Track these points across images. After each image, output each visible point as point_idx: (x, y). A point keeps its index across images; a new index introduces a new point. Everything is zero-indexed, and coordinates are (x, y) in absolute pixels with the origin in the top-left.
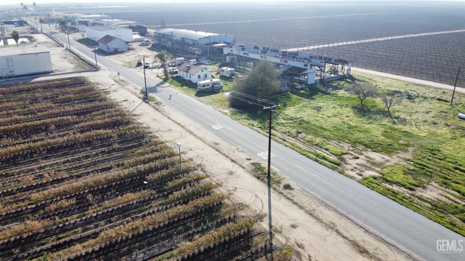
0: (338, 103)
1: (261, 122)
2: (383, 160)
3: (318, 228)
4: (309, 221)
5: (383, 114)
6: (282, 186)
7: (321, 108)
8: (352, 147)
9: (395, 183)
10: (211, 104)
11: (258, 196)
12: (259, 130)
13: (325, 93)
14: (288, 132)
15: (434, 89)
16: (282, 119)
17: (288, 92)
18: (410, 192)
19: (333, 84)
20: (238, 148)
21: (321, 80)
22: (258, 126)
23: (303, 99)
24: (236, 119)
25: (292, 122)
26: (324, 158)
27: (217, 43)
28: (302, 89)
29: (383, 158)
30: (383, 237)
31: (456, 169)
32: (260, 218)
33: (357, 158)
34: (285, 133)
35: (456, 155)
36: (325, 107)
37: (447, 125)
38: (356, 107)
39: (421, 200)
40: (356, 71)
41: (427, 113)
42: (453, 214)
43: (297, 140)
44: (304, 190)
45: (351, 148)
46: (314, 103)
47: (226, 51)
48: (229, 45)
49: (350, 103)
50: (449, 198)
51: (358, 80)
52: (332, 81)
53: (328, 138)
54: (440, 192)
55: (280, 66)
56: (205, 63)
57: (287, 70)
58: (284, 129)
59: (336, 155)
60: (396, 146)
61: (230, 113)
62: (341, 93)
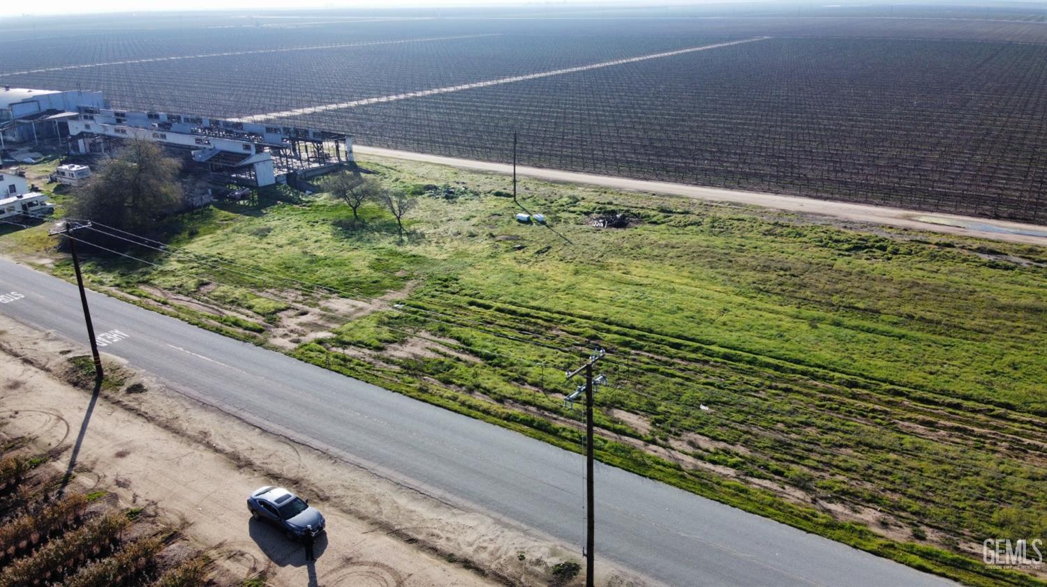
0: (309, 218)
1: (122, 275)
2: (353, 309)
4: (158, 439)
5: (387, 230)
6: (123, 389)
7: (269, 230)
8: (303, 295)
9: (354, 345)
10: (11, 250)
11: (64, 417)
12: (114, 290)
13: (290, 201)
14: (181, 286)
15: (499, 178)
16: (175, 263)
17: (211, 207)
18: (375, 353)
19: (315, 183)
20: (47, 335)
21: (288, 175)
22: (112, 284)
23: (240, 217)
24: (65, 275)
25: (196, 265)
26: (236, 324)
27: (57, 112)
28: (243, 197)
29: (353, 306)
30: (290, 433)
31: (471, 304)
32: (55, 454)
33: (304, 313)
34: (172, 288)
35: (481, 283)
36: (277, 230)
37: (492, 236)
38: (340, 222)
39: (387, 363)
40: (364, 153)
41: (468, 219)
42: (433, 374)
43: (194, 298)
44: (167, 387)
45: (301, 298)
46: (259, 223)
47: (75, 128)
49: (332, 216)
50: (437, 352)
51: (368, 172)
52: (312, 178)
53: (260, 287)
54: (428, 344)
55: (193, 152)
56: (25, 160)
57: (209, 160)
58: (172, 281)
59: (263, 316)
60: (387, 282)
61: (53, 263)
62: (322, 198)
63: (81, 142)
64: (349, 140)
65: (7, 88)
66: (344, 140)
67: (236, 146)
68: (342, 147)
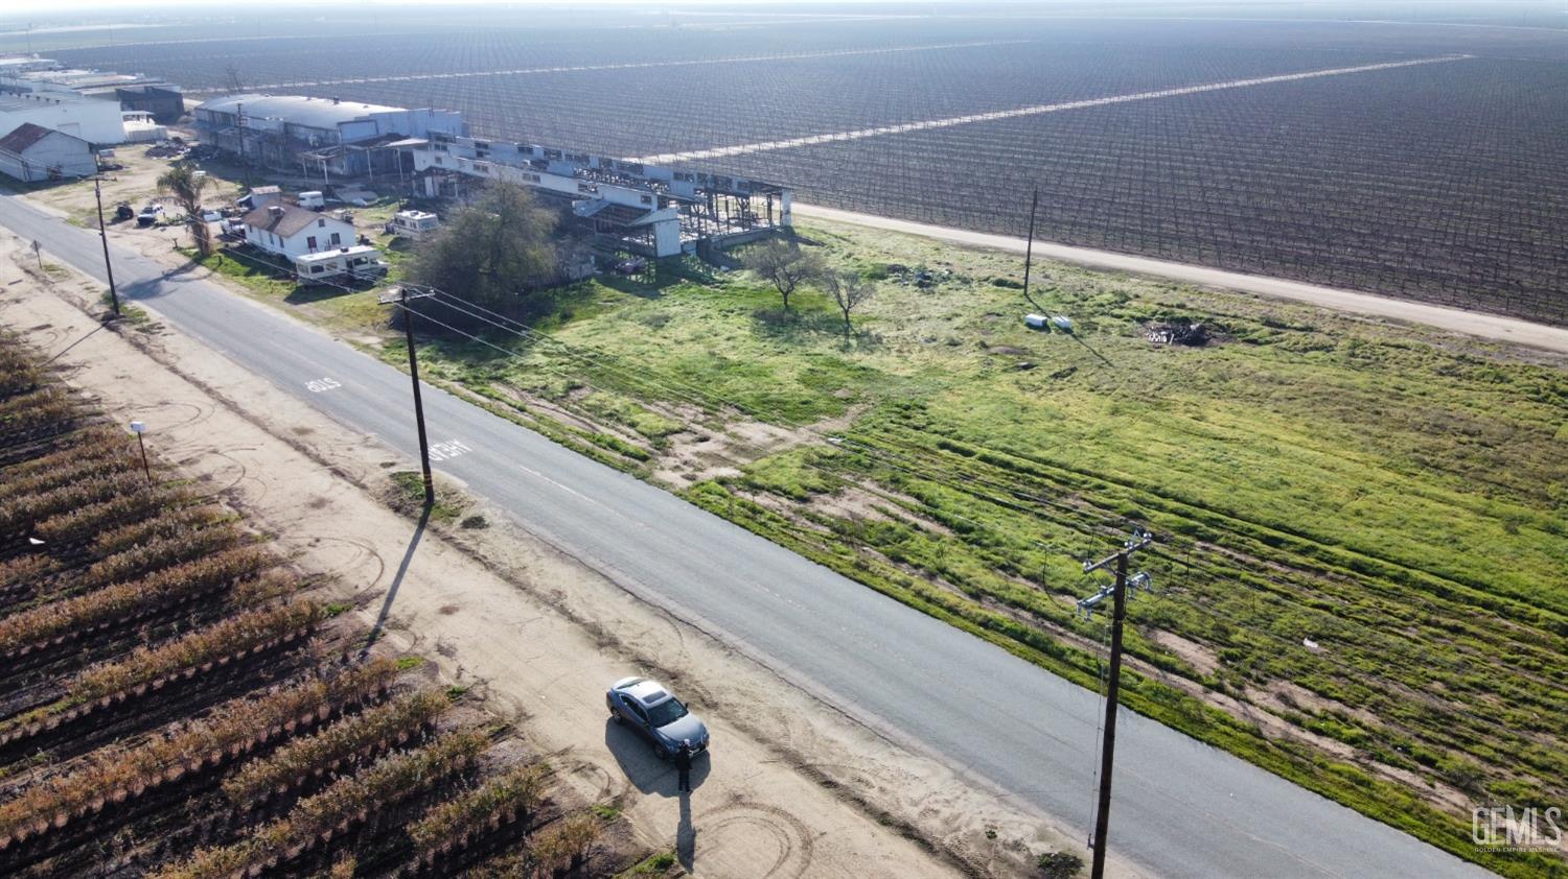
0: (721, 306)
1: (470, 366)
2: (771, 439)
3: (514, 605)
4: (497, 595)
5: (829, 329)
6: (458, 521)
7: (667, 319)
8: (705, 413)
9: (768, 490)
10: (329, 321)
11: (379, 553)
12: (457, 386)
13: (699, 280)
14: (544, 388)
15: (1003, 258)
16: (539, 355)
17: (593, 281)
18: (796, 505)
19: (734, 256)
20: (367, 439)
21: (699, 243)
22: (455, 377)
23: (629, 297)
24: (396, 360)
25: (566, 360)
26: (613, 446)
27: (400, 138)
28: (636, 270)
29: (772, 435)
30: (671, 605)
31: (943, 446)
32: (362, 601)
33: (705, 439)
34: (532, 390)
35: (961, 416)
36: (678, 319)
37: (983, 346)
38: (764, 313)
39: (812, 521)
40: (806, 215)
41: (949, 319)
42: (877, 545)
43: (560, 406)
44: (515, 525)
45: (701, 418)
46: (654, 307)
47: (422, 161)
48: (440, 141)
49: (752, 304)
50: (886, 513)
51: (809, 243)
52: (730, 248)
53: (647, 397)
54: (873, 500)
55: (574, 203)
56: (355, 201)
57: (595, 215)
58: (534, 380)
59: (650, 438)
60: (821, 404)
61: (381, 343)
62: (742, 278)
63: (428, 180)
64: (786, 196)
65: (336, 101)
66: (780, 195)
67: (631, 197)
68: (777, 205)
